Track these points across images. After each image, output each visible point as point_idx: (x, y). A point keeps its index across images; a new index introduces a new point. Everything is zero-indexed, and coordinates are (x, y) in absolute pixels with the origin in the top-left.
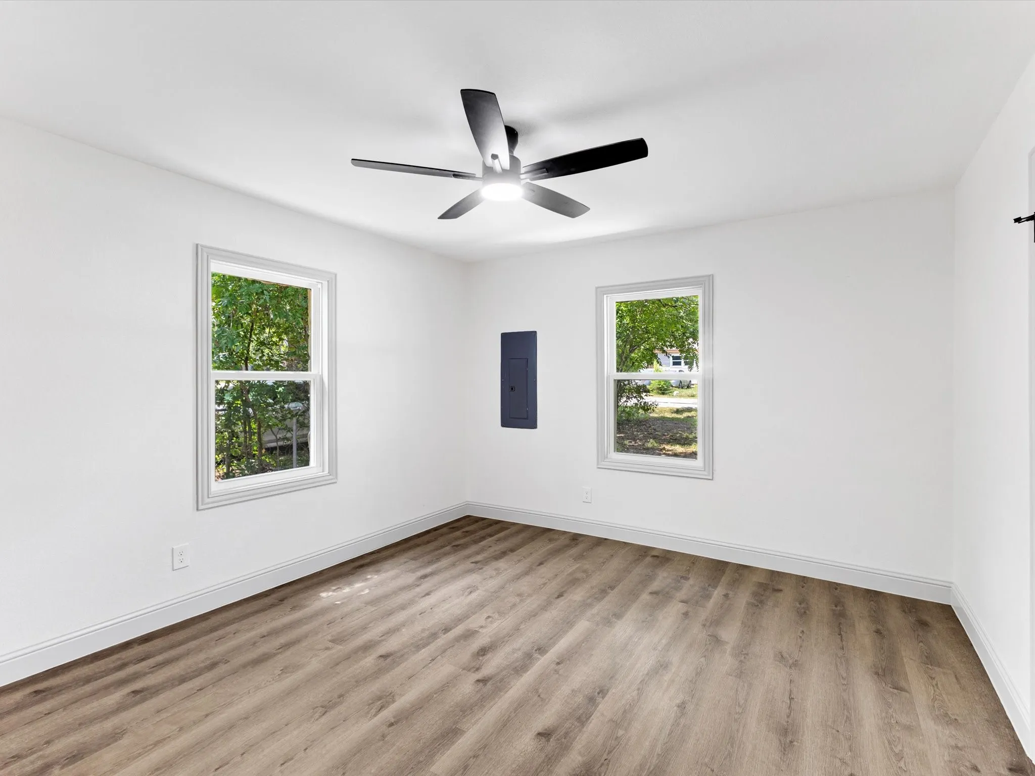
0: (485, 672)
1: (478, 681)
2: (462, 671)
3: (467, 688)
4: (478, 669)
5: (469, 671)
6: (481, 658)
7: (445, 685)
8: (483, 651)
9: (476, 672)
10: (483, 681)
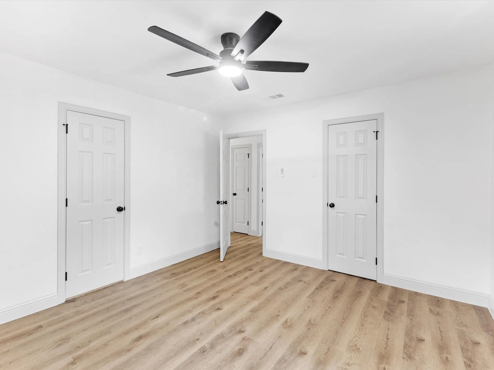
0: (239, 337)
1: (243, 332)
2: (252, 339)
3: (249, 329)
4: (244, 339)
5: (249, 338)
6: (242, 347)
7: (260, 331)
8: (240, 352)
9: (244, 337)
10: (241, 332)
